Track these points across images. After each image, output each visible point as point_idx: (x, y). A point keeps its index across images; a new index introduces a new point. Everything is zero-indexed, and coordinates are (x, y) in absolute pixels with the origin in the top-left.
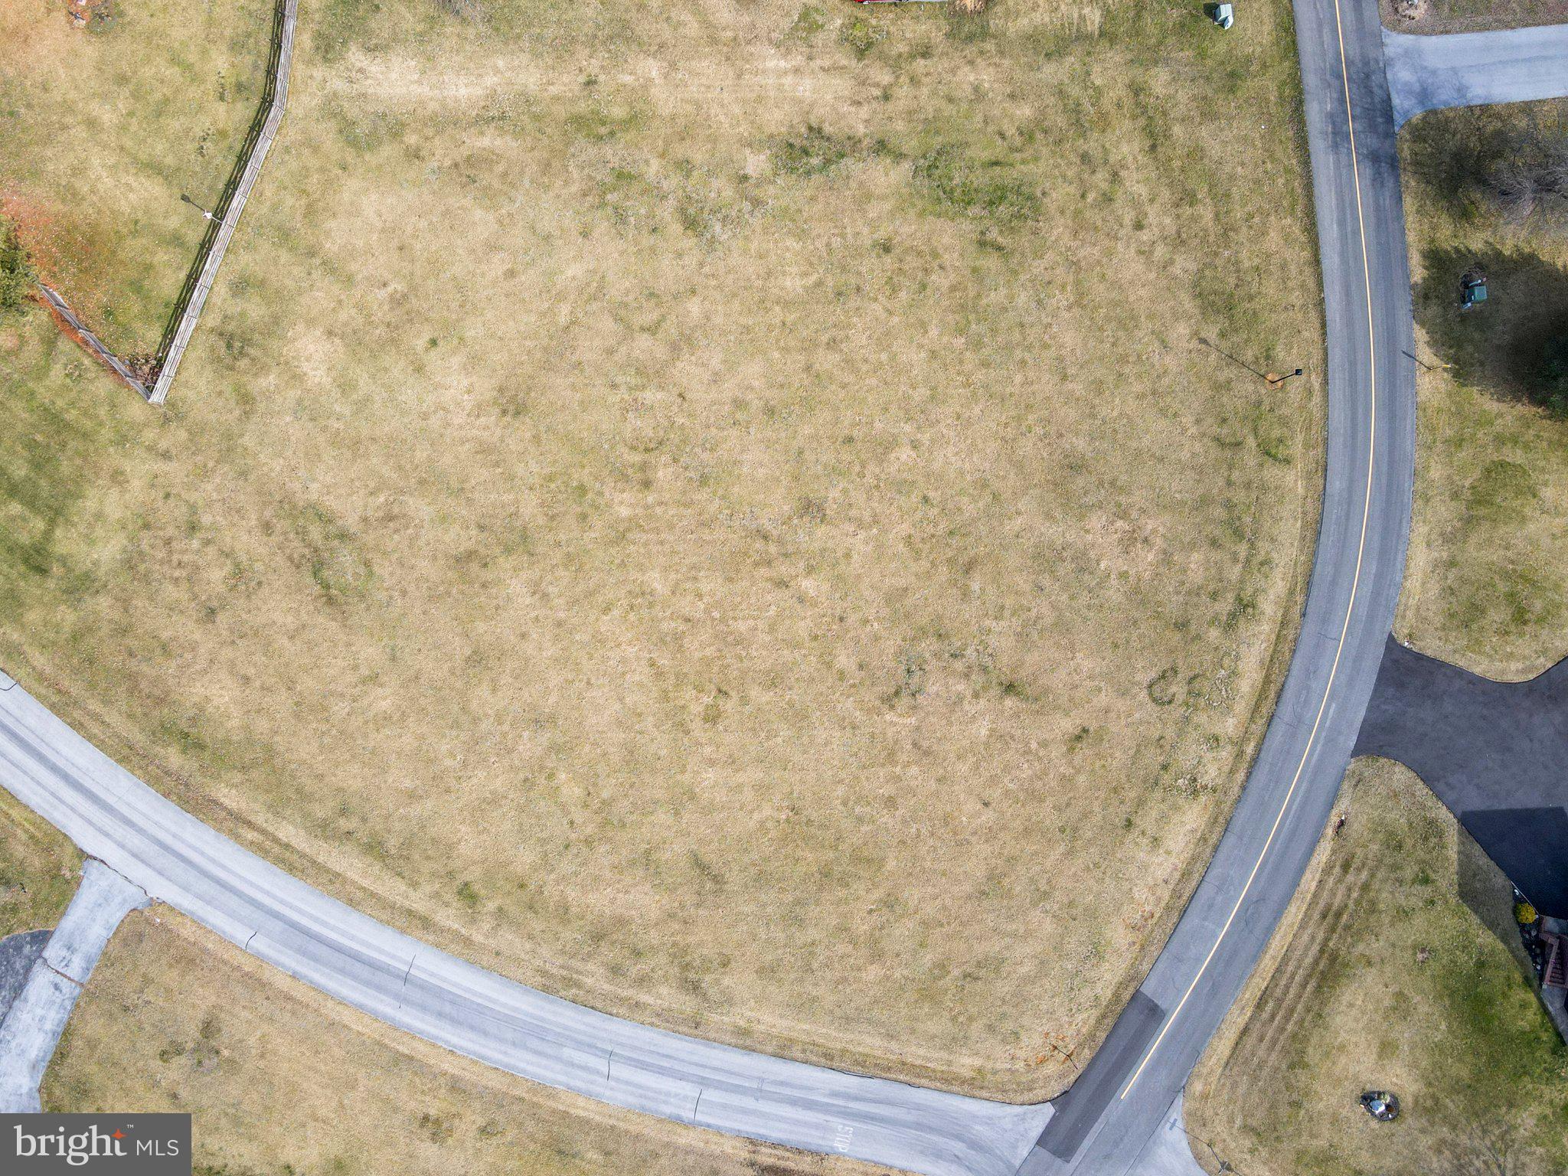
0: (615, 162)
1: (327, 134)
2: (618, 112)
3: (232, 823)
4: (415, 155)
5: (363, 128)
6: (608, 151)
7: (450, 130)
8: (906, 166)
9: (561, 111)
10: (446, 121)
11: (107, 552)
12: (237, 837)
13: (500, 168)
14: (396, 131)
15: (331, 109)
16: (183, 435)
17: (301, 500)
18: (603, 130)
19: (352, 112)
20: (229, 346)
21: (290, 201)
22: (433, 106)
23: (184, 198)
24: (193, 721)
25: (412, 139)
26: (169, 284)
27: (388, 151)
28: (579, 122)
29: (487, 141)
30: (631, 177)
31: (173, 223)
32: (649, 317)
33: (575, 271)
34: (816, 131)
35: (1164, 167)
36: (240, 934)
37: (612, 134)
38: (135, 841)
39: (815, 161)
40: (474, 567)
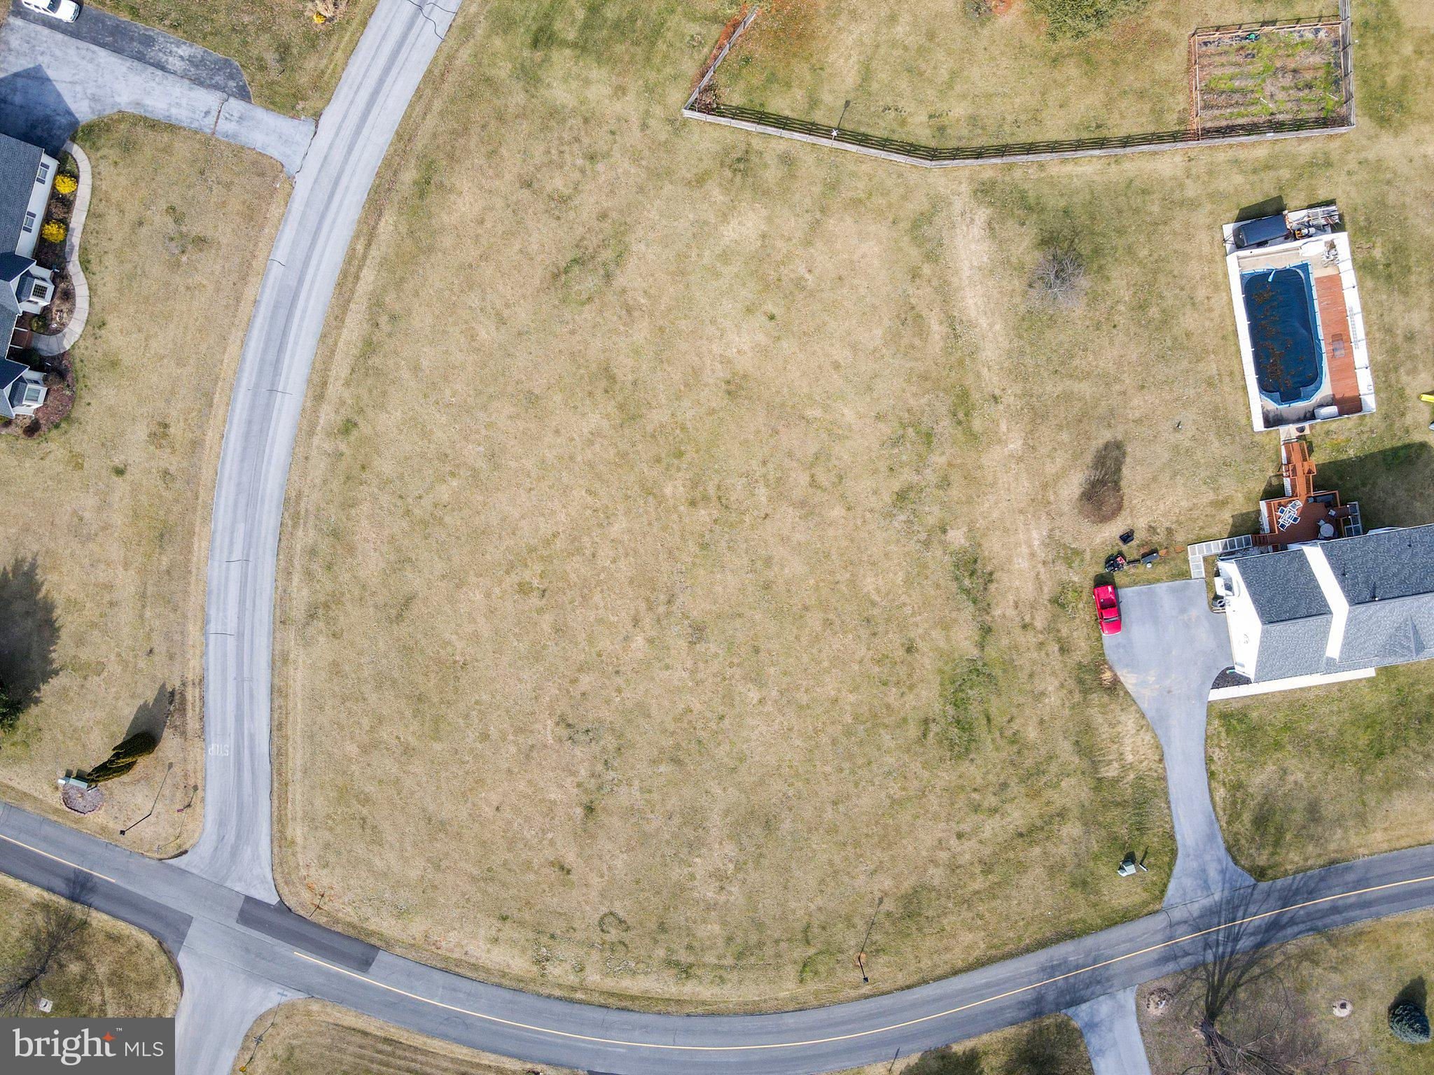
0: (938, 429)
1: (918, 204)
2: (977, 425)
3: (367, 230)
4: (915, 275)
5: (928, 231)
6: (946, 422)
7: (939, 298)
8: (975, 652)
9: (969, 381)
10: (945, 293)
11: (560, 93)
12: (357, 237)
13: (917, 342)
14: (931, 257)
15: (937, 204)
16: (663, 137)
17: (630, 238)
18: (961, 415)
19: (938, 220)
20: (739, 160)
21: (861, 185)
22: (955, 280)
23: (847, 103)
24: (441, 186)
25: (927, 270)
26: (779, 104)
27: (914, 253)
28: (964, 396)
29: (937, 328)
30: (929, 443)
31: (827, 98)
32: (822, 478)
33: (849, 415)
34: (990, 578)
35: (1008, 846)
36: (281, 253)
37: (960, 423)
38: (337, 157)
39: (967, 582)
40: (603, 383)
